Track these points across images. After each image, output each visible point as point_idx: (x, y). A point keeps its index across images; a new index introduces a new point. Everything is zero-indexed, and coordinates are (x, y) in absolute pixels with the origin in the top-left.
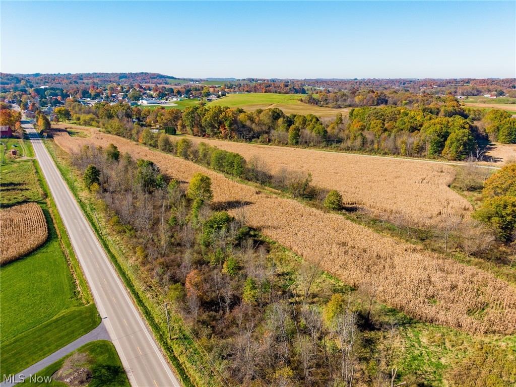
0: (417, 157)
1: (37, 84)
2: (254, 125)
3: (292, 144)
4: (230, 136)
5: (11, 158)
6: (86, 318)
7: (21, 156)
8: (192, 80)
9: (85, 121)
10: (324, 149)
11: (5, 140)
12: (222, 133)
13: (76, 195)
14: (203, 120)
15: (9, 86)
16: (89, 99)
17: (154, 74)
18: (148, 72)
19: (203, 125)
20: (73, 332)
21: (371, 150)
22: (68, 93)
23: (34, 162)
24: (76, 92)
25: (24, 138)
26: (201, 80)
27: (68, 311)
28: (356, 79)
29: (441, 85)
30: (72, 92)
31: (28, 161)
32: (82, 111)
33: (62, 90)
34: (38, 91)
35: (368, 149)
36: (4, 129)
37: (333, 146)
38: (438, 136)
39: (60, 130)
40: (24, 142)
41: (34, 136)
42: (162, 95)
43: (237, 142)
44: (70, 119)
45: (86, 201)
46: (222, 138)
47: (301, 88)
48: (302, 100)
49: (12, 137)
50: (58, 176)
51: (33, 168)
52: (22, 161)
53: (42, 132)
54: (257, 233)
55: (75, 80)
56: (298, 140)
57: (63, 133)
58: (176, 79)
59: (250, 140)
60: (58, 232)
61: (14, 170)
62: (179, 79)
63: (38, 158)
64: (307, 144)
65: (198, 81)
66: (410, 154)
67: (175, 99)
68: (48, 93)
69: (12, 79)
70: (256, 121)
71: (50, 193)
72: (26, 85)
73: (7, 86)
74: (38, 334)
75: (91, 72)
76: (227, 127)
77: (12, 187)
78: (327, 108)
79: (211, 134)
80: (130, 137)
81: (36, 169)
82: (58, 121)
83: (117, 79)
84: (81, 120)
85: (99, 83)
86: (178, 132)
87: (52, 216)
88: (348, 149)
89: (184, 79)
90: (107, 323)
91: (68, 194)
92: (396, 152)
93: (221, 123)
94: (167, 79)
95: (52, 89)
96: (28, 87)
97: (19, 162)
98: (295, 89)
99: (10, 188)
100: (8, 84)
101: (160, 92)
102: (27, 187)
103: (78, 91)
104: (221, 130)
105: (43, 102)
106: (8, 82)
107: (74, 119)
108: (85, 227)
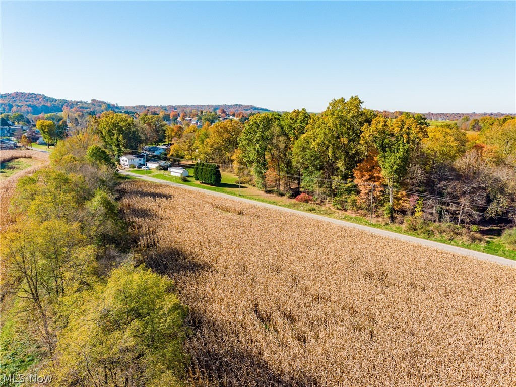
12: (358, 192)
14: (295, 148)
17: (248, 106)
19: (294, 163)
94: (260, 111)
101: (243, 116)
104: (358, 182)
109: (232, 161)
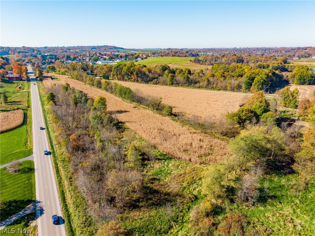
0: (237, 91)
1: (44, 52)
2: (151, 74)
3: (170, 85)
4: (137, 80)
5: (18, 90)
6: (27, 153)
7: (23, 89)
8: (134, 50)
9: (62, 72)
10: (187, 87)
11: (18, 82)
13: (43, 107)
14: (122, 71)
15: (28, 54)
16: (70, 61)
17: (112, 46)
18: (108, 45)
19: (123, 74)
20: (19, 157)
21: (212, 88)
22: (59, 58)
23: (29, 92)
24: (63, 57)
25: (27, 81)
26: (139, 49)
27: (20, 150)
28: (235, 48)
29: (288, 51)
30: (61, 57)
31: (26, 92)
32: (63, 67)
33: (56, 56)
34: (43, 56)
35: (210, 87)
36: (17, 76)
37: (192, 86)
38: (249, 79)
39: (47, 77)
40: (27, 83)
41: (33, 80)
42: (111, 58)
43: (141, 83)
44: (56, 72)
45: (47, 110)
46: (133, 81)
47: (196, 54)
48: (191, 61)
49: (21, 80)
50: (38, 98)
51: (27, 95)
52: (23, 92)
53: (37, 77)
54: (122, 125)
55: (66, 50)
56: (174, 82)
57: (48, 78)
58: (124, 49)
59: (147, 82)
60: (28, 122)
61: (17, 96)
62: (126, 49)
63: (31, 90)
64: (178, 84)
65: (137, 50)
66: (233, 90)
67: (118, 61)
68: (48, 57)
69: (31, 50)
70: (152, 72)
71: (31, 106)
72: (37, 53)
73: (27, 54)
74: (4, 157)
75: (76, 46)
76: (135, 75)
77: (14, 103)
78: (205, 65)
79: (127, 79)
80: (82, 80)
81: (28, 95)
82: (48, 72)
83: (90, 49)
84: (60, 72)
85: (79, 52)
86: (110, 78)
87: (28, 116)
88: (199, 87)
89: (129, 49)
90: (34, 155)
91: (39, 106)
92: (225, 89)
93: (132, 73)
94: (119, 49)
95: (51, 55)
96: (38, 54)
97: (21, 92)
98: (193, 54)
99: (13, 103)
100: (28, 53)
101: (110, 56)
102: (21, 103)
103: (64, 56)
104: (132, 77)
105: (44, 62)
106: (28, 51)
107: (57, 71)
108: (41, 120)
109: (110, 75)
